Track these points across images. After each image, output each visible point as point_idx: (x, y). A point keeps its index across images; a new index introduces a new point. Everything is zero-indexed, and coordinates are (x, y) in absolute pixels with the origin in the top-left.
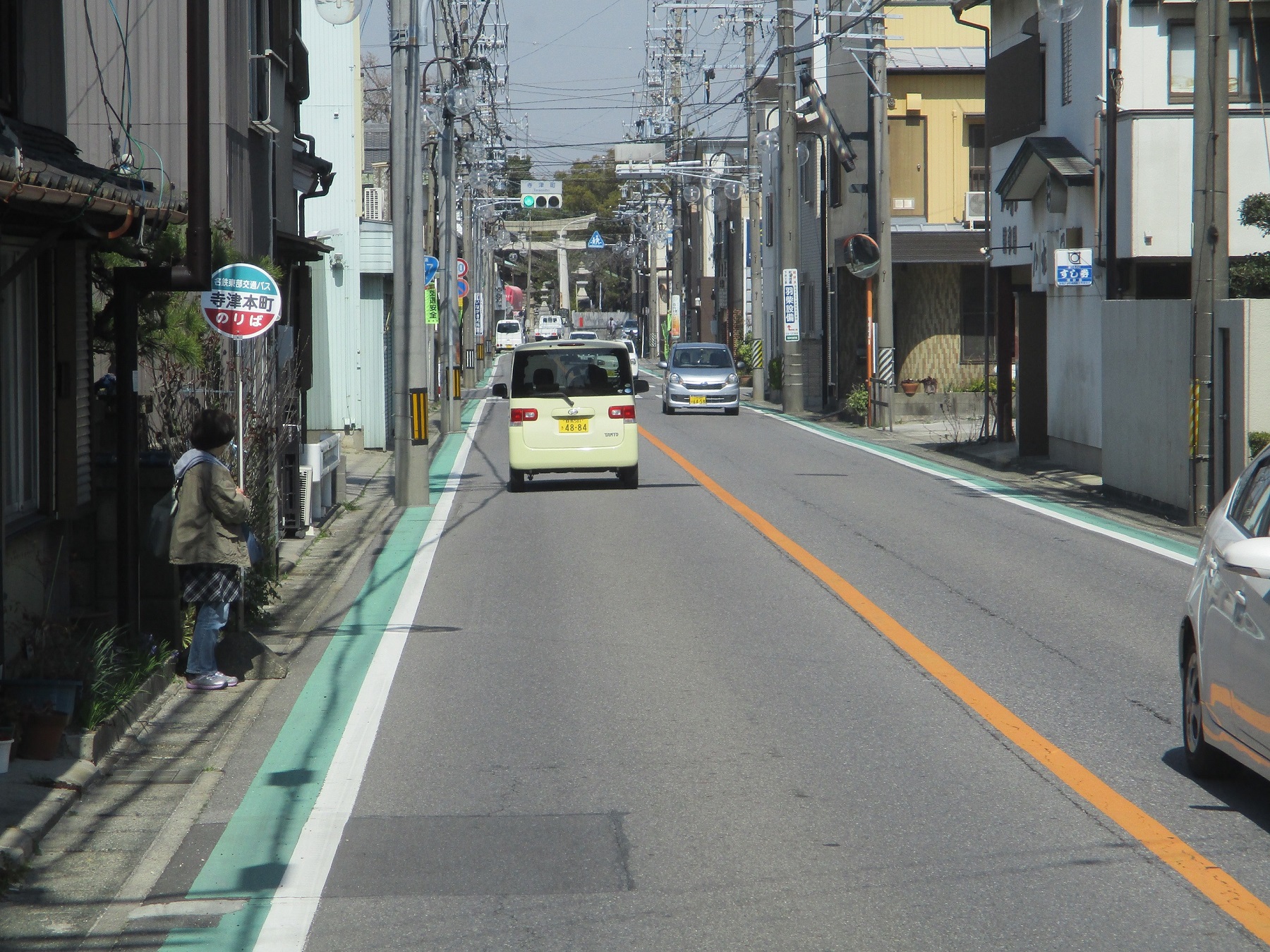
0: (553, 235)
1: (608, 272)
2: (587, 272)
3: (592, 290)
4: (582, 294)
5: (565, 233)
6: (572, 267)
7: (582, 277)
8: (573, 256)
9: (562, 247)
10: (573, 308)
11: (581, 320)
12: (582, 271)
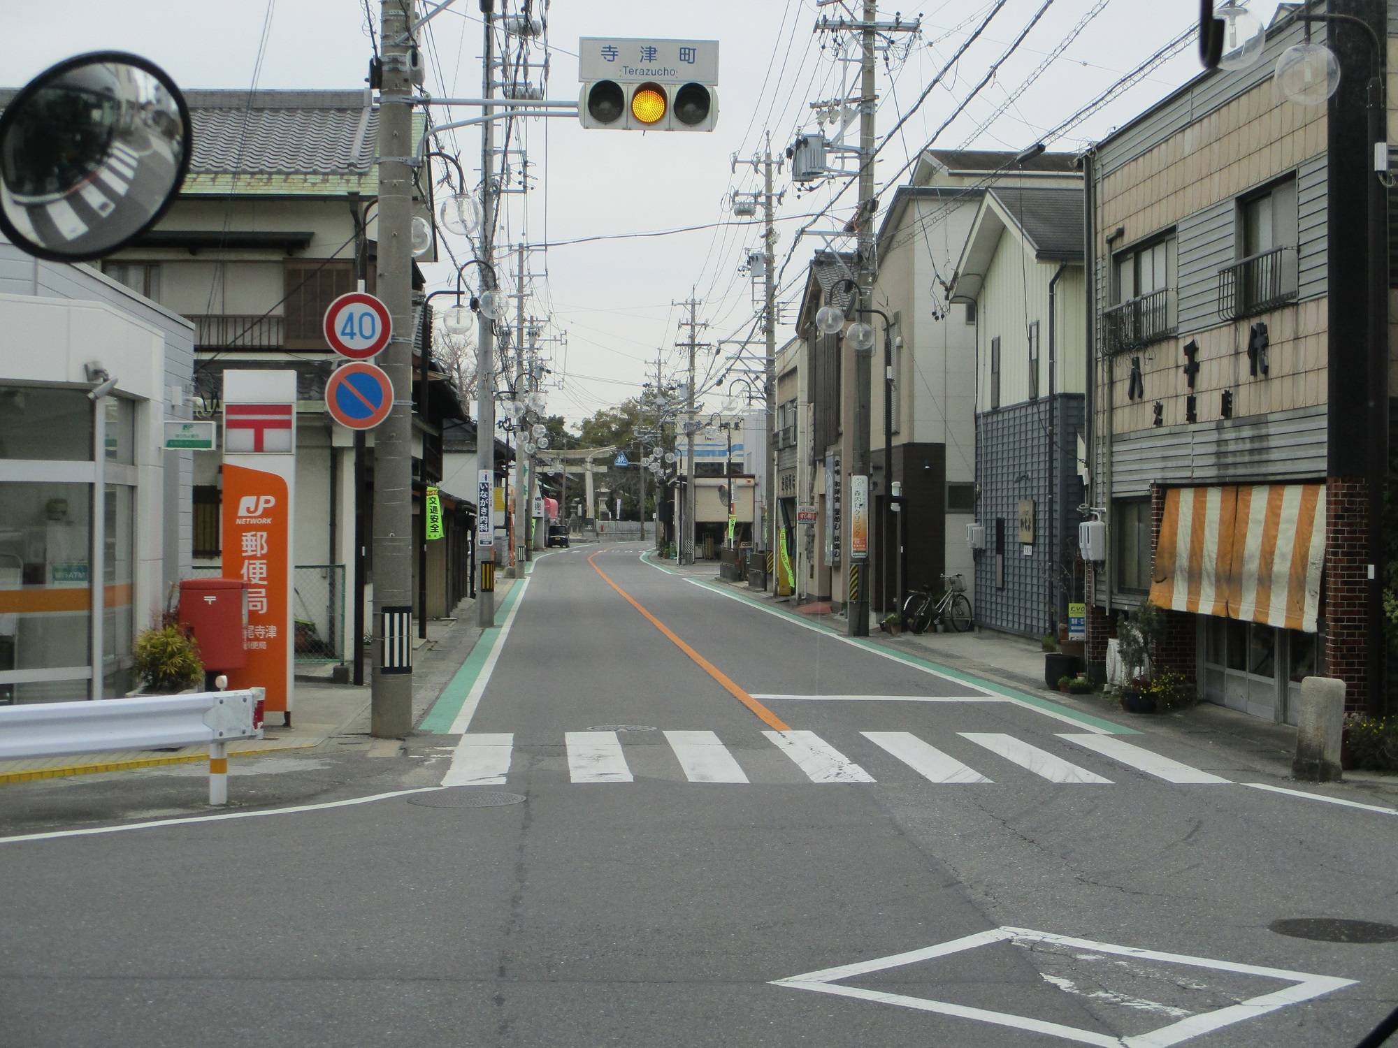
0: (581, 461)
1: (622, 492)
2: (607, 491)
3: (611, 505)
4: (603, 507)
5: (592, 460)
6: (596, 487)
7: (604, 494)
8: (597, 478)
9: (589, 471)
10: (596, 517)
11: (602, 527)
12: (604, 490)
